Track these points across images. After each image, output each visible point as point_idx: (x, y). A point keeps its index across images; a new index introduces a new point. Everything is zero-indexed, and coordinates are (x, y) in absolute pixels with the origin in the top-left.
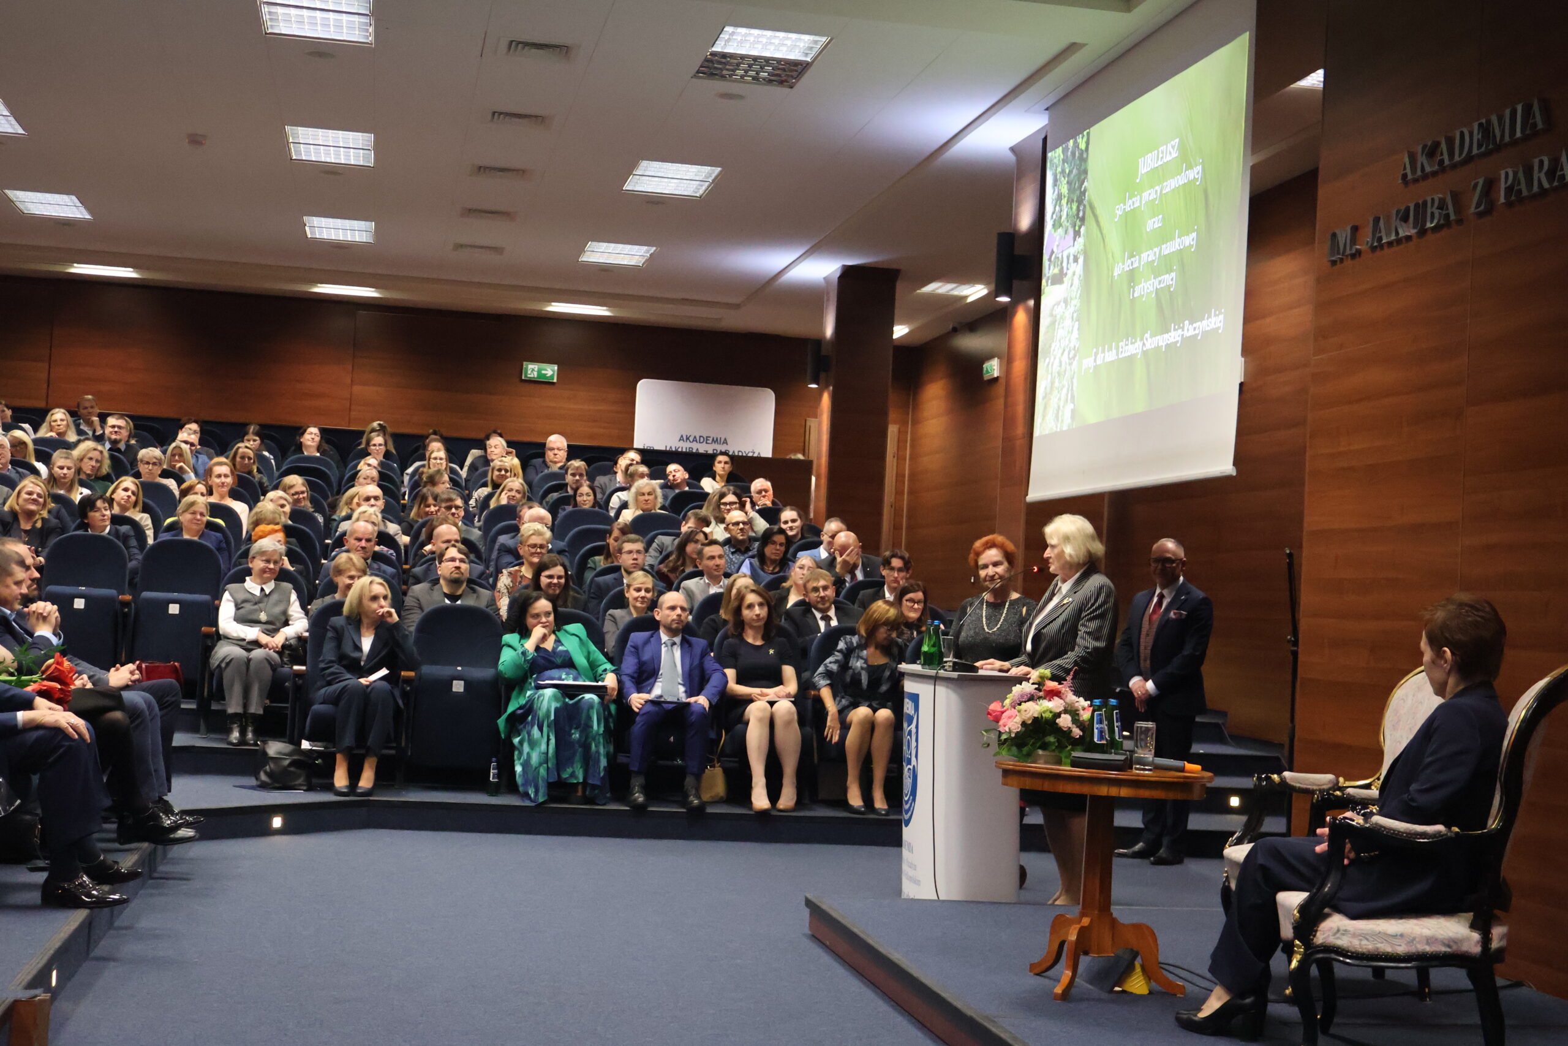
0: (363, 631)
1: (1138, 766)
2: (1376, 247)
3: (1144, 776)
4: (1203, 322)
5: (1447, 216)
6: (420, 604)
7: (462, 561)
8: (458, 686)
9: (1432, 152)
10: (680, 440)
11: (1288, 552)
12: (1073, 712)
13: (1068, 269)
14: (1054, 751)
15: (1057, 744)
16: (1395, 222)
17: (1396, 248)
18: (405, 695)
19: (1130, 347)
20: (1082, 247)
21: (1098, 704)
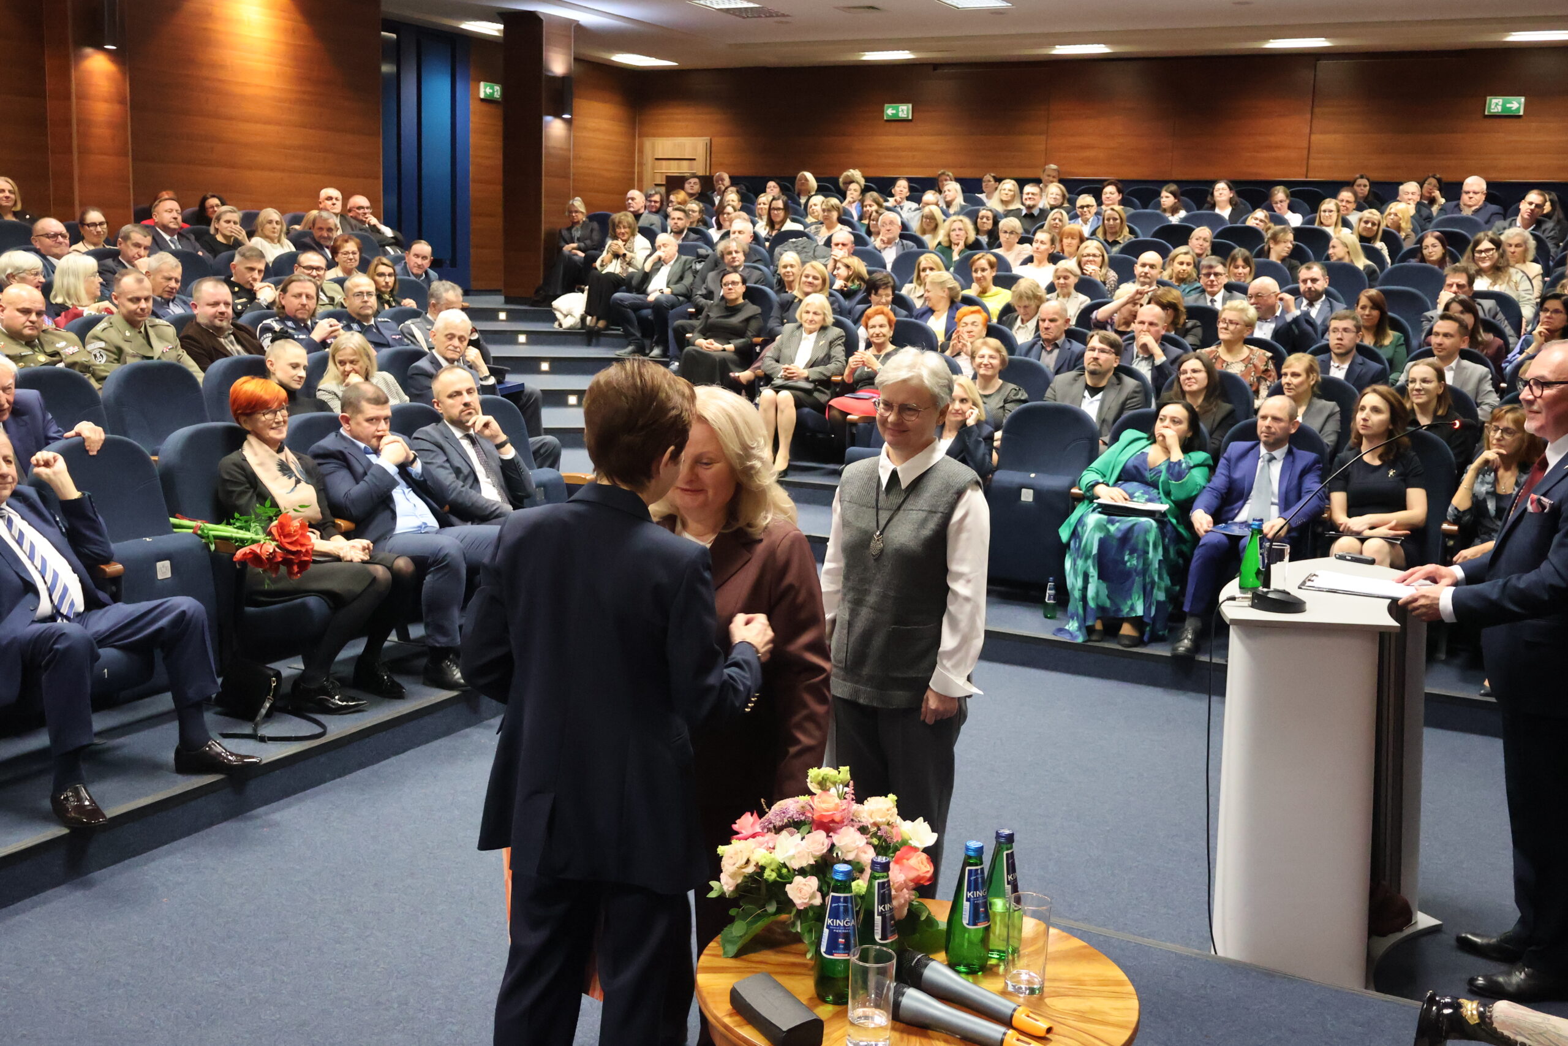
8: (1027, 496)
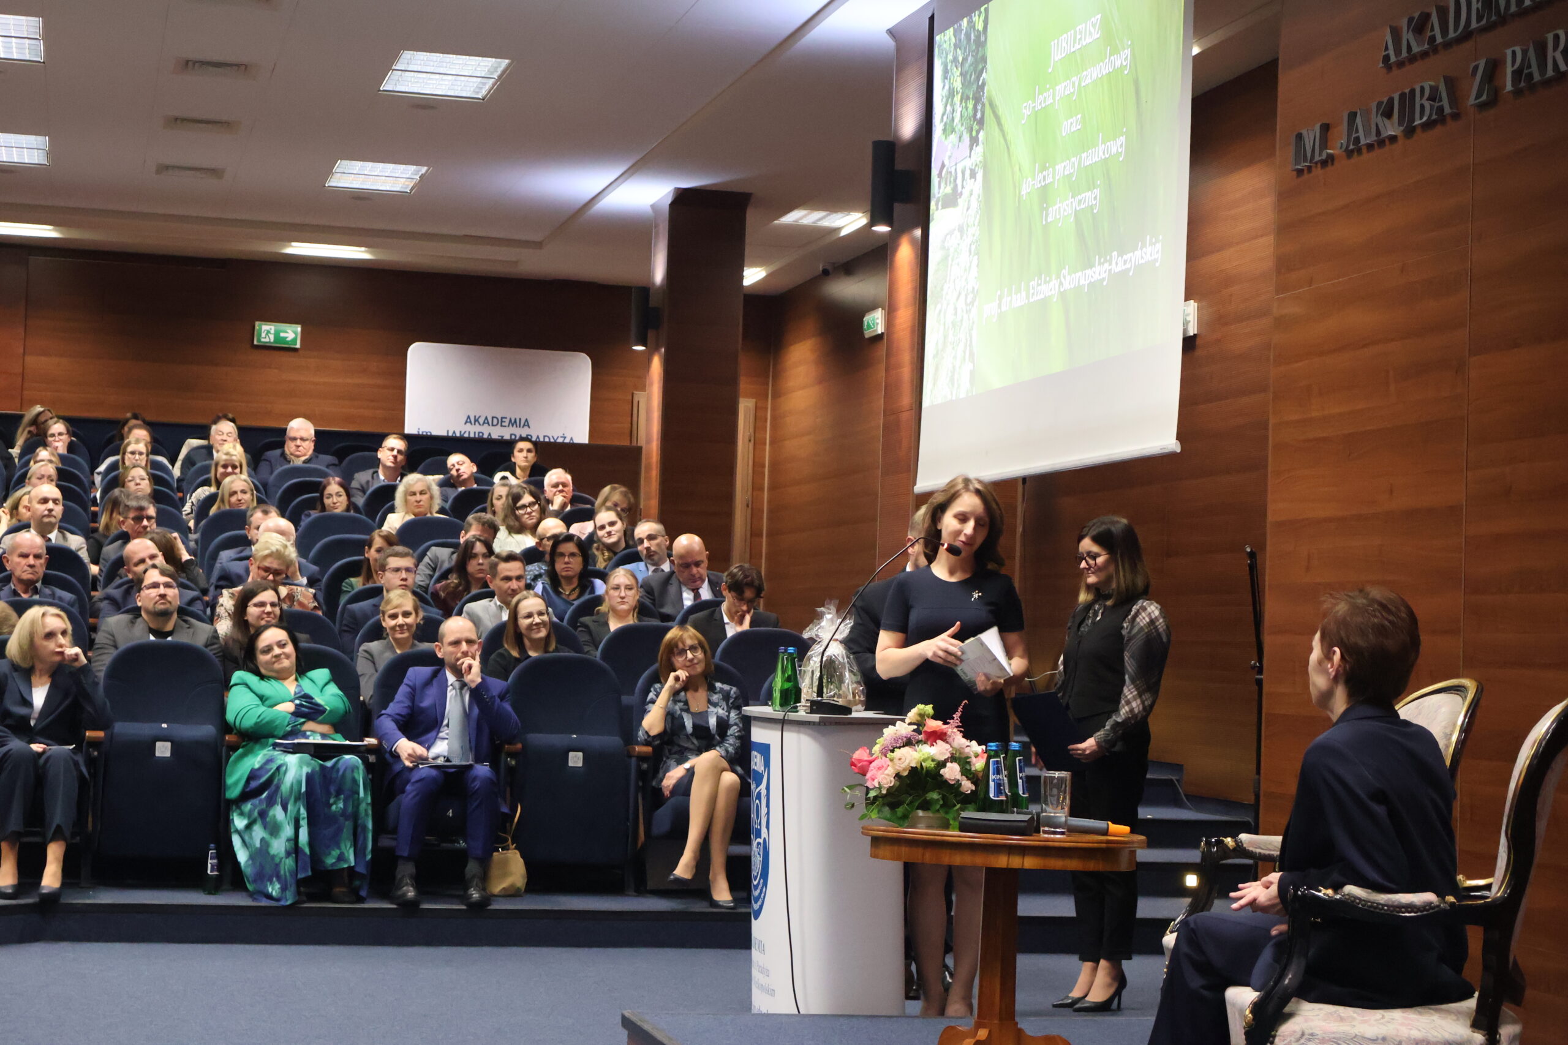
0: (35, 679)
1: (1047, 829)
2: (1352, 151)
3: (1053, 841)
4: (1136, 252)
5: (1441, 109)
6: (115, 641)
7: (167, 585)
8: (163, 750)
9: (1420, 26)
10: (466, 422)
11: (1249, 550)
12: (963, 761)
13: (963, 187)
14: (938, 811)
15: (941, 802)
16: (1376, 119)
17: (1377, 152)
18: (91, 762)
19: (1043, 287)
20: (981, 158)
21: (994, 748)
